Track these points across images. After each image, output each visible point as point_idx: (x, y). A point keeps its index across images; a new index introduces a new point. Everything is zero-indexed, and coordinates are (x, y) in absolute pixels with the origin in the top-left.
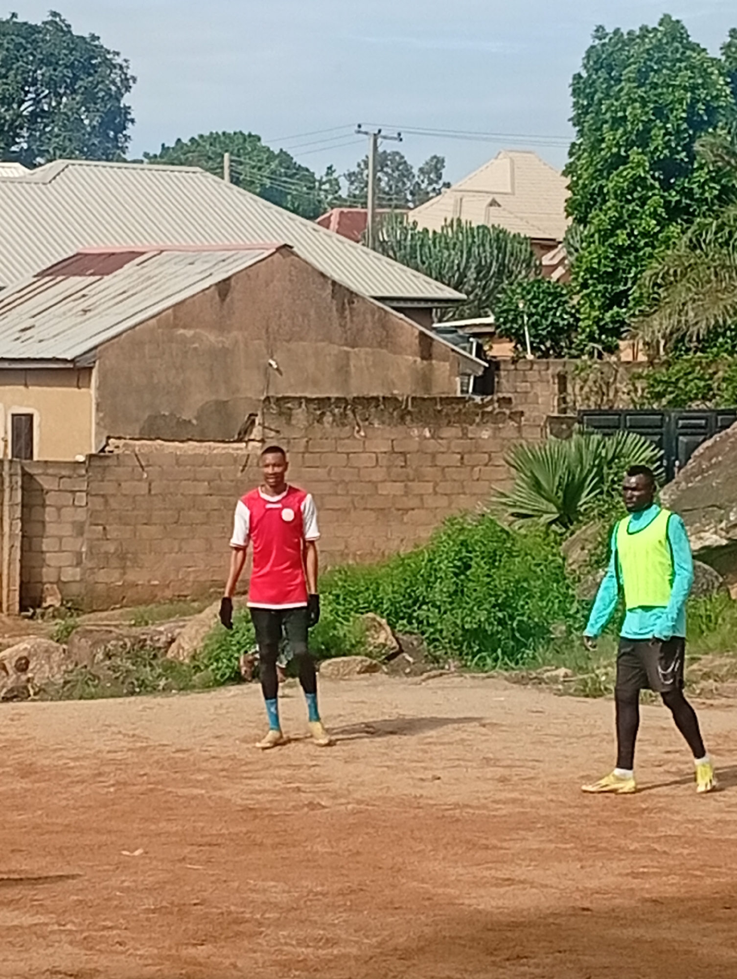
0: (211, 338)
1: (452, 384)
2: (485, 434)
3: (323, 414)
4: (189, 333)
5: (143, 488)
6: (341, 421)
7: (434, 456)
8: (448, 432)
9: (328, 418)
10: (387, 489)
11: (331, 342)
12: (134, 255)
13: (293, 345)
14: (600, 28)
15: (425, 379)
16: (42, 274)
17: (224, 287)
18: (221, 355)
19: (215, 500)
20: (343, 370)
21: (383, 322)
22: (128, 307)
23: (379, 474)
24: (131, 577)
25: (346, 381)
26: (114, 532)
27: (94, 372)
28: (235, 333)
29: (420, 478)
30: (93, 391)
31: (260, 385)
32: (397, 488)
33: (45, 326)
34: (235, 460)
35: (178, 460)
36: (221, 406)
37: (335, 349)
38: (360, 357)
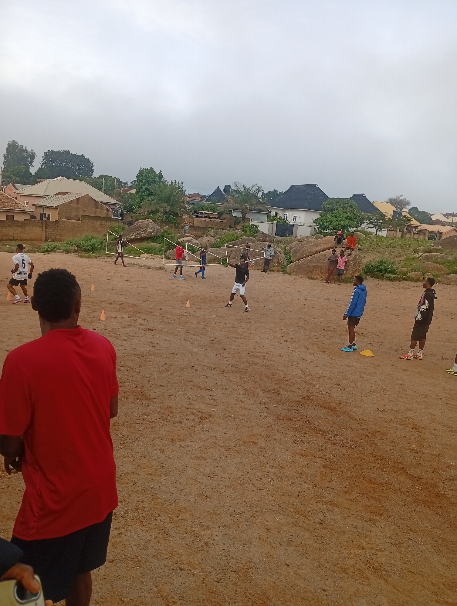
0: (76, 206)
1: (111, 215)
2: (114, 223)
3: (90, 218)
4: (73, 205)
5: (64, 226)
6: (93, 219)
7: (106, 225)
8: (108, 222)
9: (91, 219)
10: (99, 229)
11: (94, 208)
12: (68, 193)
13: (88, 208)
14: (141, 168)
15: (107, 214)
16: (55, 194)
17: (78, 199)
18: (77, 208)
19: (74, 228)
20: (95, 212)
21: (102, 206)
22: (64, 200)
23: (98, 227)
24: (61, 238)
25: (96, 214)
26: (59, 231)
27: (58, 209)
28: (79, 205)
29: (104, 228)
30: (58, 212)
31: (83, 213)
32: (101, 229)
33: (53, 202)
34: (77, 223)
35: (69, 222)
36: (77, 215)
37: (94, 209)
38: (98, 211)
